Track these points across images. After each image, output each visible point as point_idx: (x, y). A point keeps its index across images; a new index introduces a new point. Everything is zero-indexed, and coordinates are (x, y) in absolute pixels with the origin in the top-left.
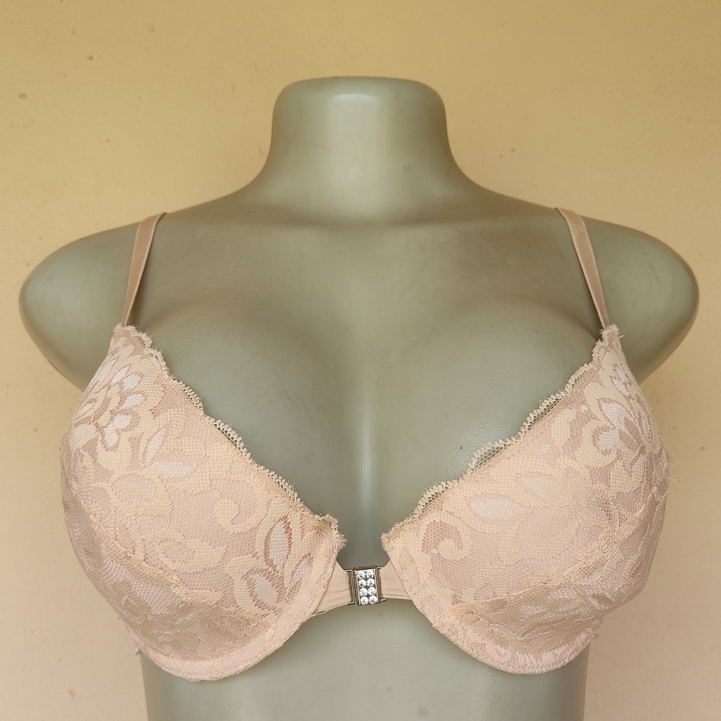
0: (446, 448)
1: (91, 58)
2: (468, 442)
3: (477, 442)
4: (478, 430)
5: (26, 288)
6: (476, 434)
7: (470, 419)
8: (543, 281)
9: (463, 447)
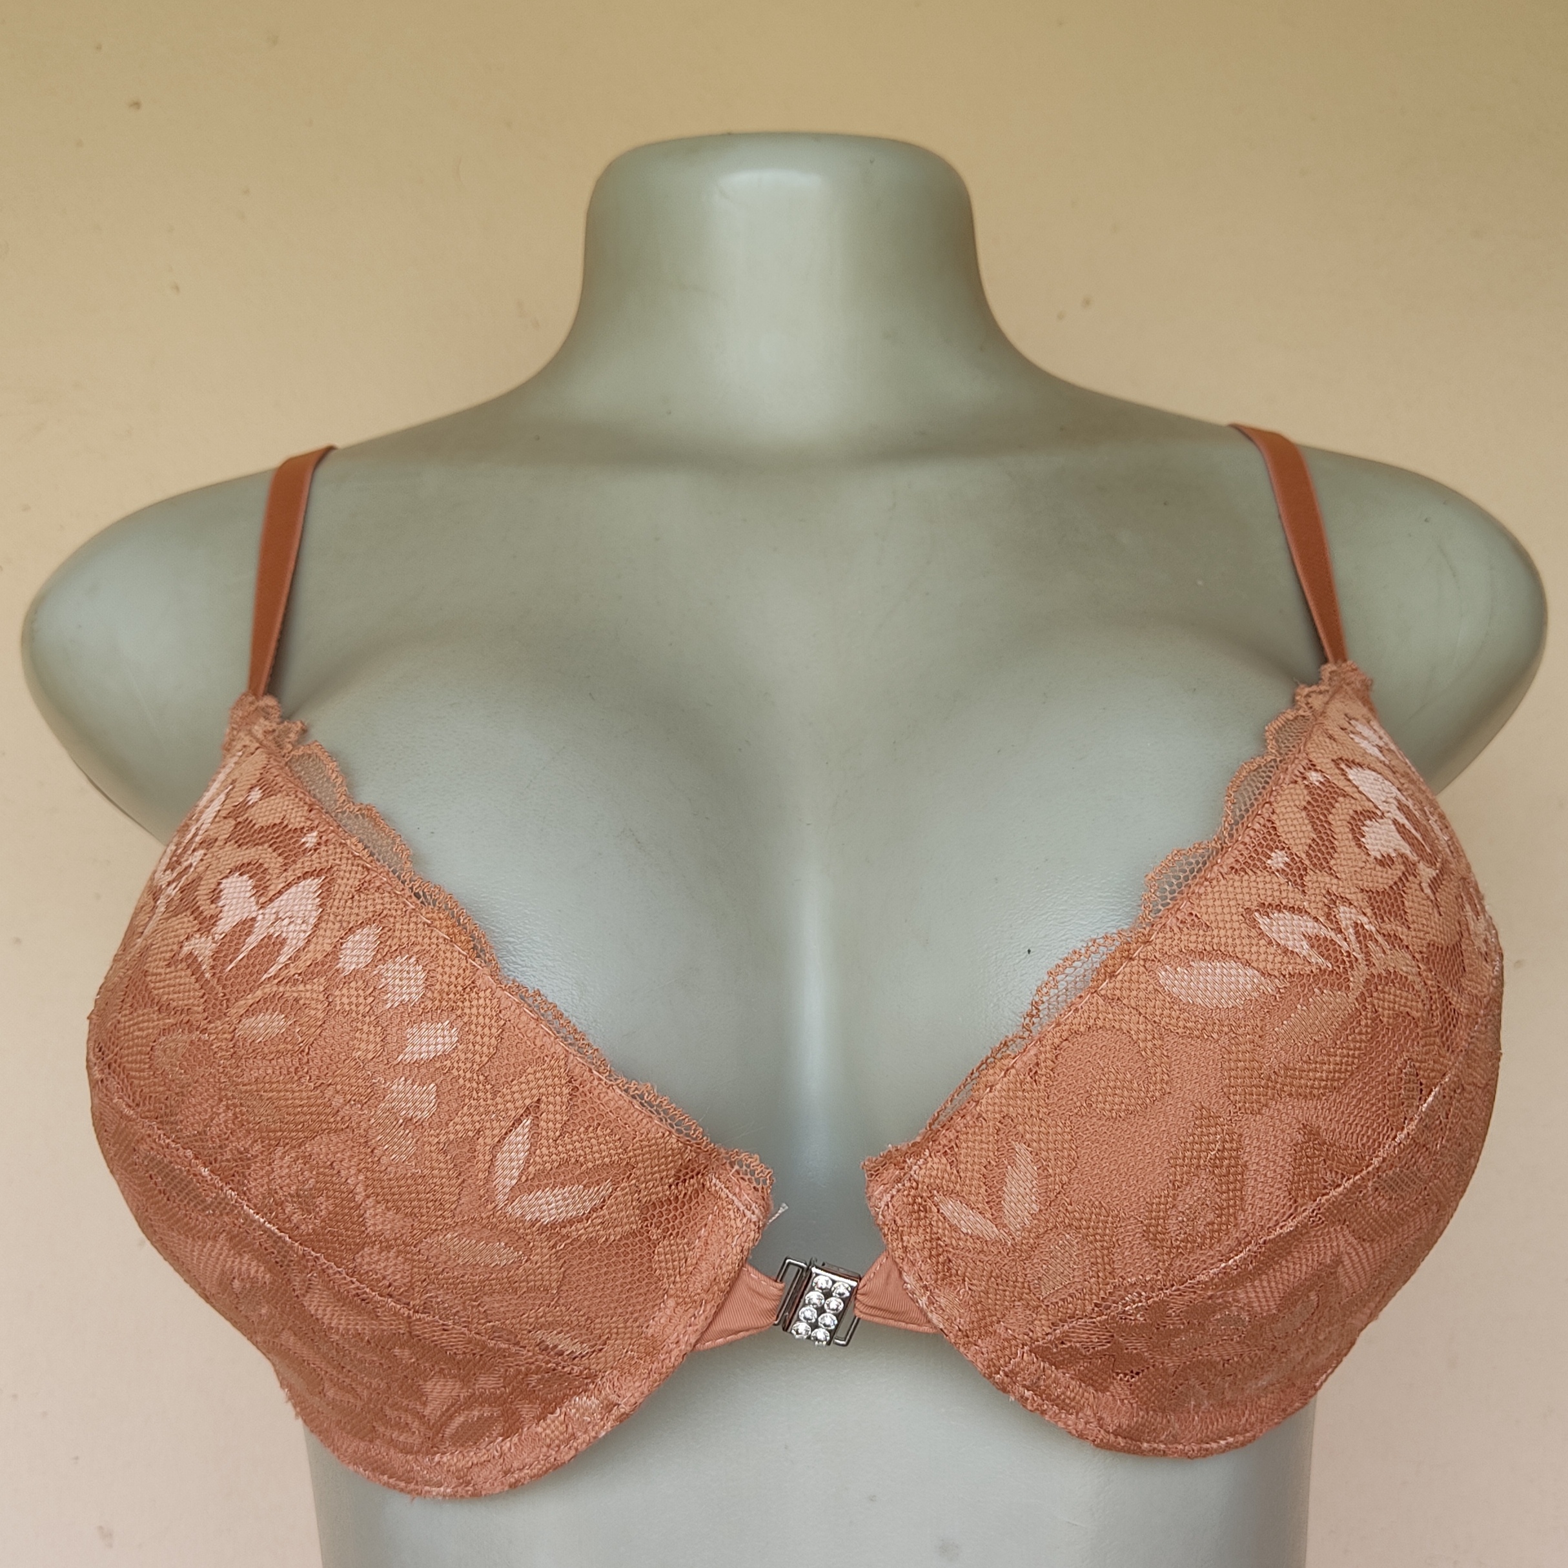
0: (994, 952)
1: (137, 105)
2: (1045, 937)
3: (1063, 938)
4: (1066, 910)
5: (36, 612)
6: (1062, 921)
7: (1047, 888)
8: (1200, 583)
9: (1032, 950)
